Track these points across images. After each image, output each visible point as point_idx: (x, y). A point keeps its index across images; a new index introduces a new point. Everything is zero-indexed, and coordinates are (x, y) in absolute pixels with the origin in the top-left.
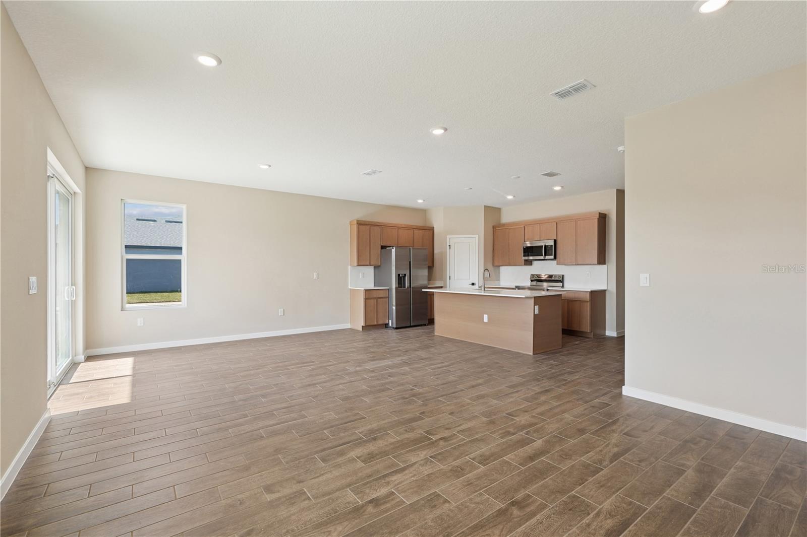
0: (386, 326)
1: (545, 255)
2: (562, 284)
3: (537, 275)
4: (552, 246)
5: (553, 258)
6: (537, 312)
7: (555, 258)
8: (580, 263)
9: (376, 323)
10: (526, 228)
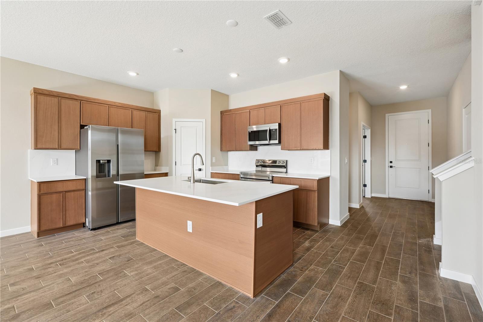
0: (84, 225)
1: (270, 140)
2: (285, 169)
3: (261, 160)
4: (277, 129)
5: (278, 143)
6: (260, 224)
7: (280, 142)
8: (305, 148)
9: (61, 226)
10: (251, 112)
